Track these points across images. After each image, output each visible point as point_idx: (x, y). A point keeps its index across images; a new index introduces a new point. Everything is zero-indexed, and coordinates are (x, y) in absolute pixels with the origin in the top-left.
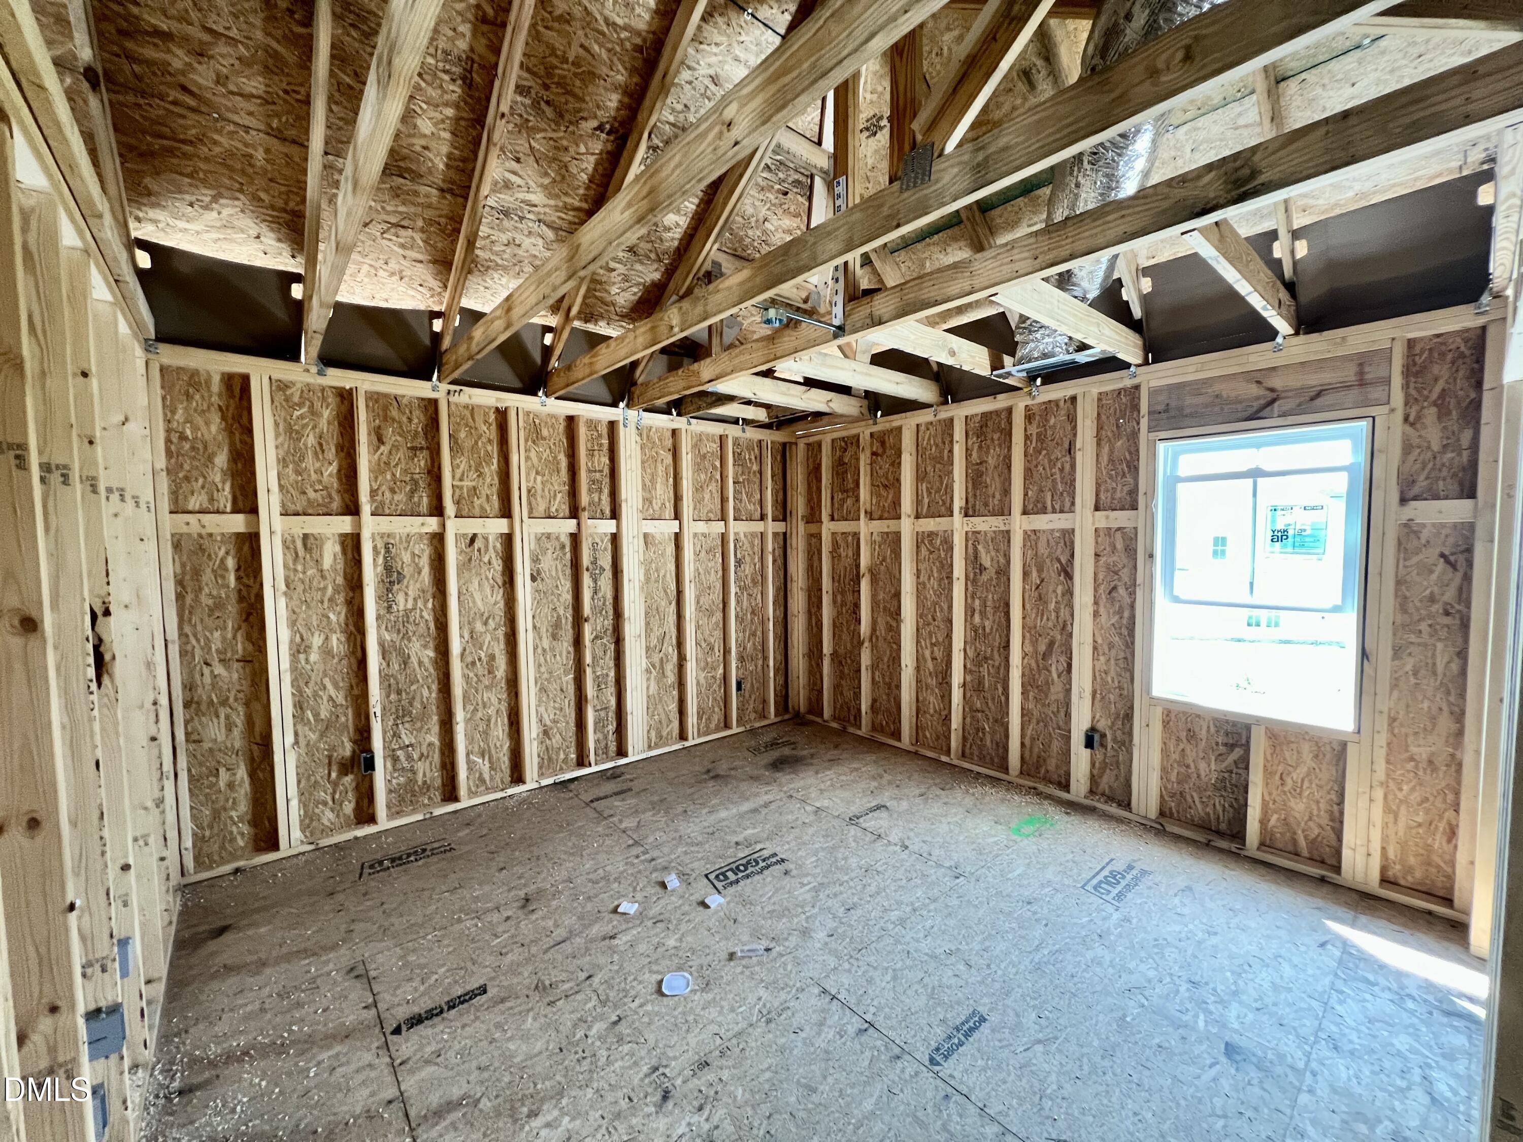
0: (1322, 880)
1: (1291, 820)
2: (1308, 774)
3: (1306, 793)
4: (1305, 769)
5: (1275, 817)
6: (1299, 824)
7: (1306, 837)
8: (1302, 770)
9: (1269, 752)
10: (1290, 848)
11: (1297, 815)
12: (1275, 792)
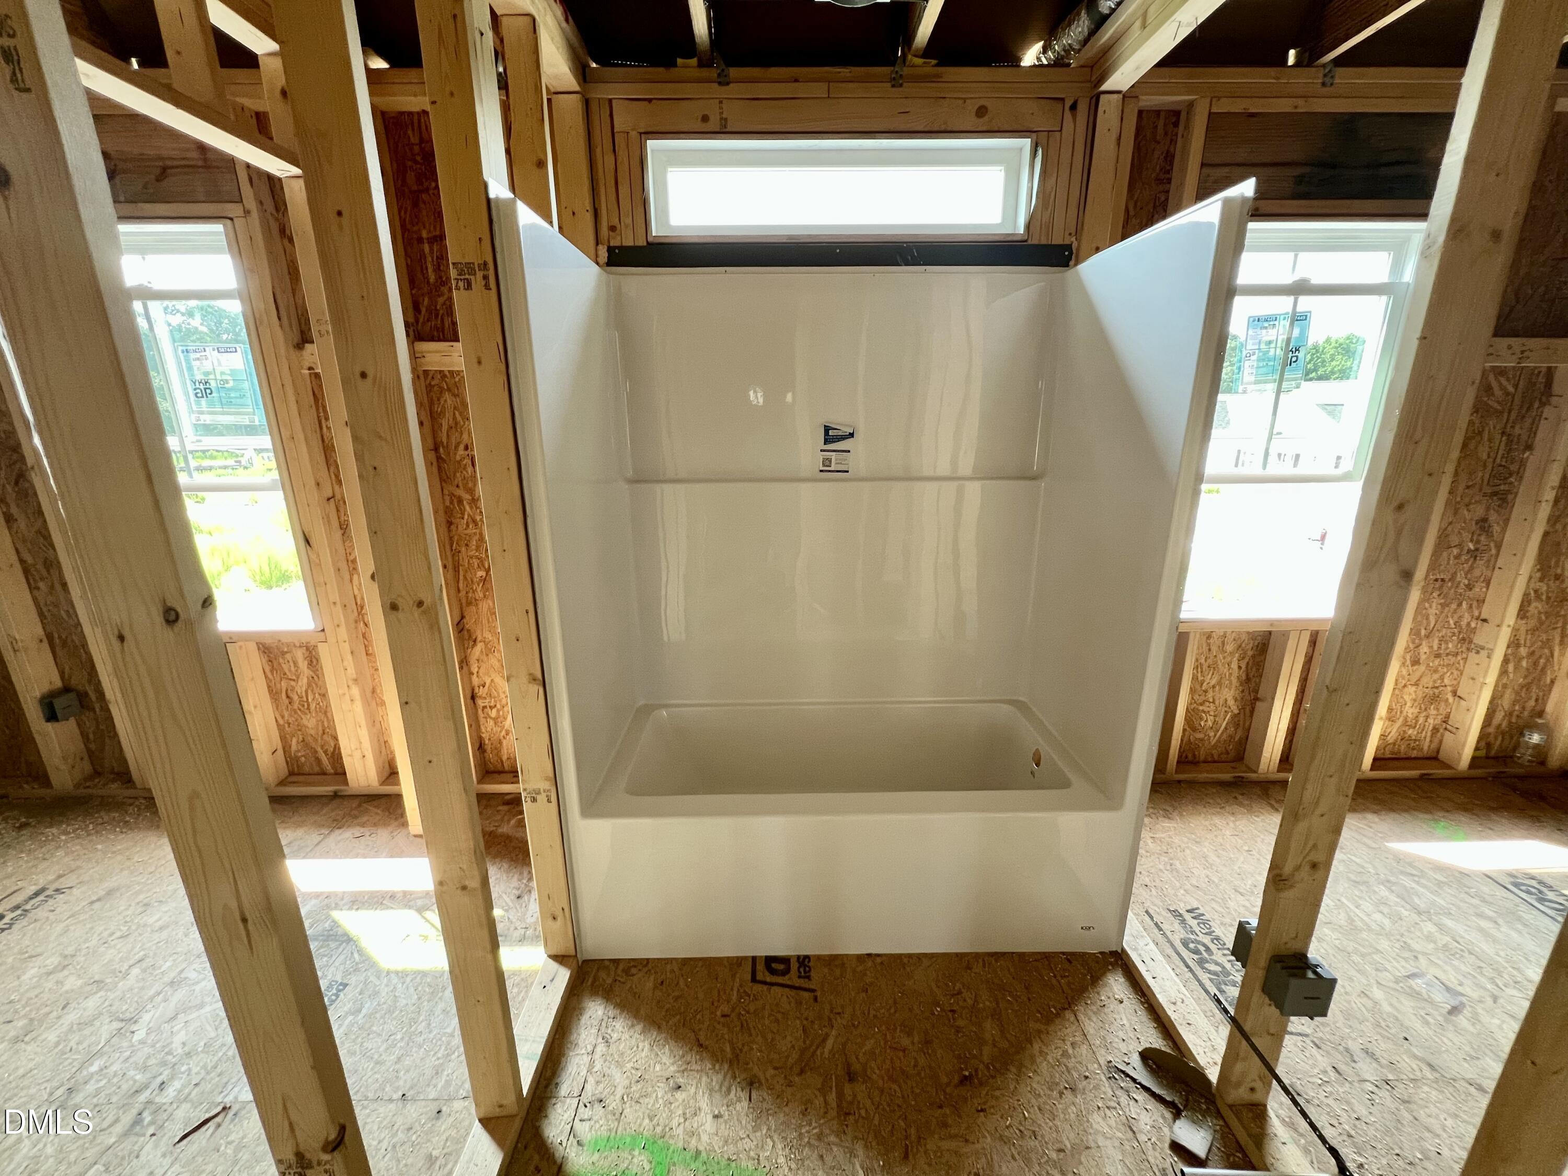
0: (336, 796)
1: (310, 739)
2: (309, 685)
3: (313, 706)
4: (305, 680)
5: (294, 740)
6: (316, 740)
7: (326, 752)
8: (304, 681)
9: (268, 669)
10: (316, 769)
11: (313, 732)
12: (286, 714)
